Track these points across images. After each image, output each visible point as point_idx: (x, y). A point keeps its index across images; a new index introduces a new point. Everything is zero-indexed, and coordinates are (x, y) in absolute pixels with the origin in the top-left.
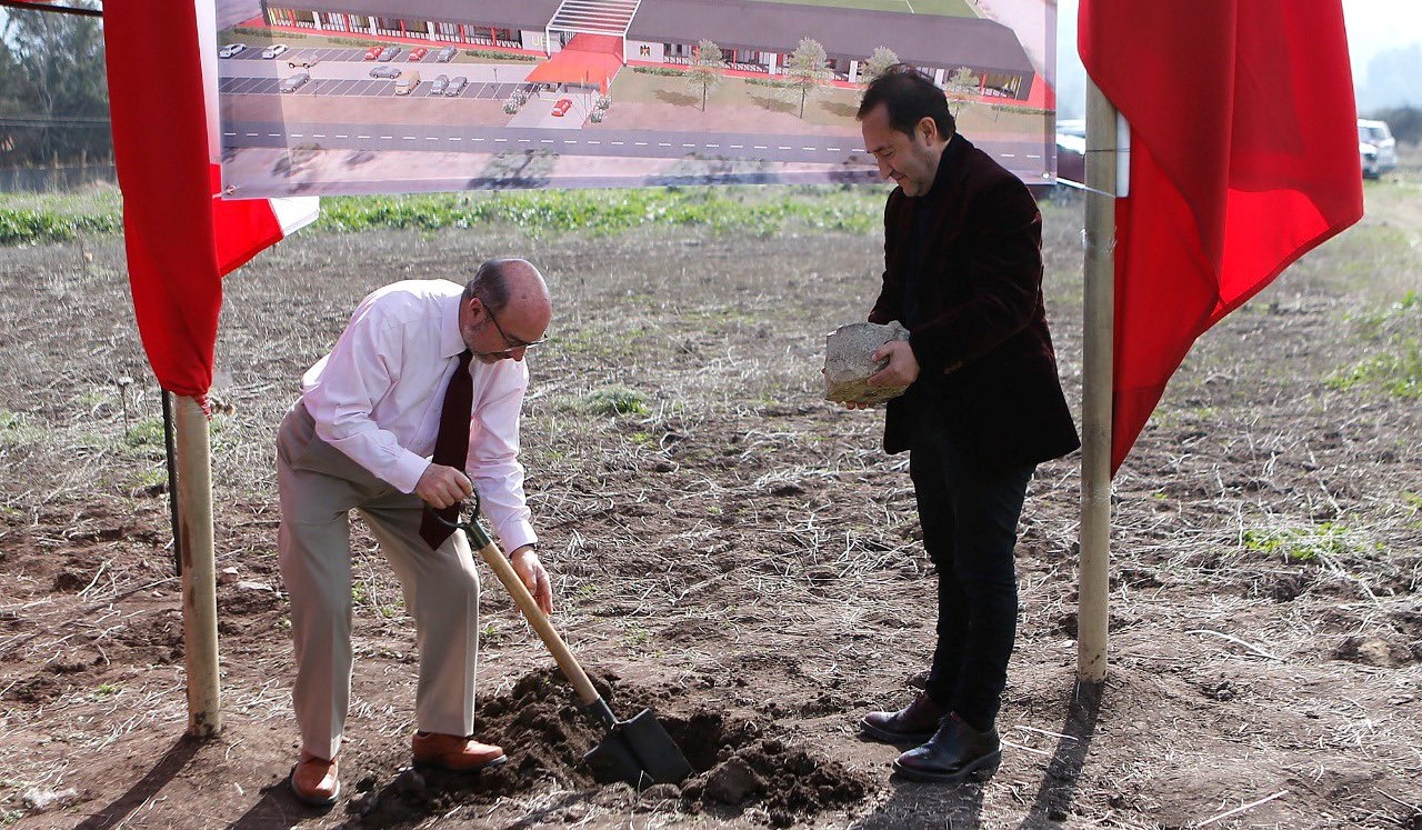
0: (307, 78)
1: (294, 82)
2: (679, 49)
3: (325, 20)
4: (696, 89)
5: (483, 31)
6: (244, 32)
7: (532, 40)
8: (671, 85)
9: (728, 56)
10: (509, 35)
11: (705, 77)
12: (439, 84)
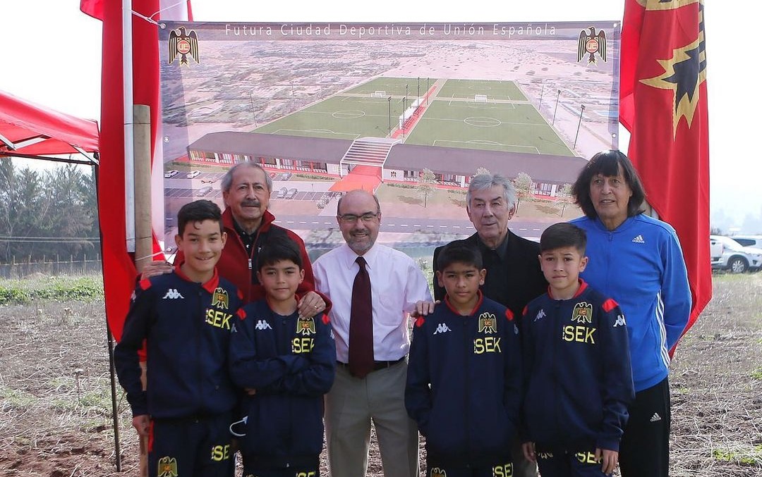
0: (211, 189)
1: (204, 191)
2: (412, 173)
3: (221, 158)
4: (421, 195)
5: (306, 164)
6: (178, 164)
7: (333, 169)
8: (407, 193)
9: (439, 178)
10: (320, 166)
11: (425, 189)
12: (282, 192)
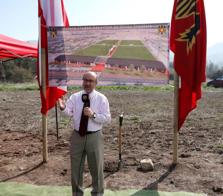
0: (61, 70)
1: (59, 70)
2: (113, 66)
4: (115, 72)
5: (85, 63)
6: (52, 63)
7: (92, 64)
8: (111, 71)
9: (120, 67)
10: (88, 64)
11: (116, 70)
12: (78, 71)
